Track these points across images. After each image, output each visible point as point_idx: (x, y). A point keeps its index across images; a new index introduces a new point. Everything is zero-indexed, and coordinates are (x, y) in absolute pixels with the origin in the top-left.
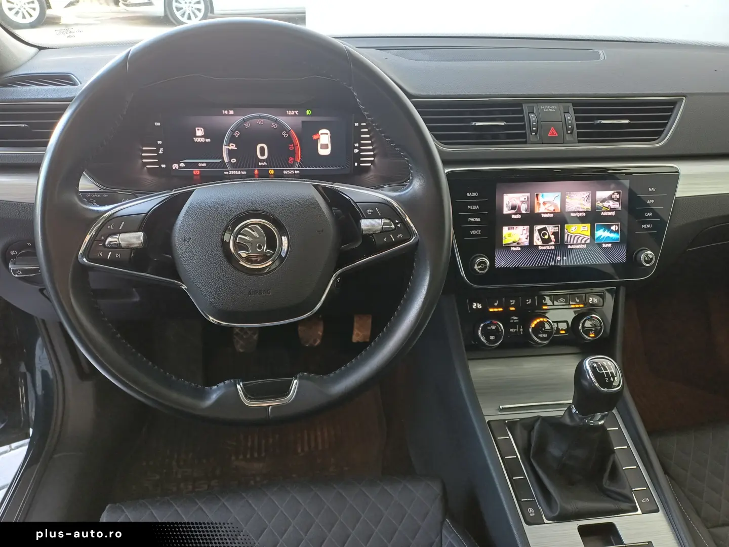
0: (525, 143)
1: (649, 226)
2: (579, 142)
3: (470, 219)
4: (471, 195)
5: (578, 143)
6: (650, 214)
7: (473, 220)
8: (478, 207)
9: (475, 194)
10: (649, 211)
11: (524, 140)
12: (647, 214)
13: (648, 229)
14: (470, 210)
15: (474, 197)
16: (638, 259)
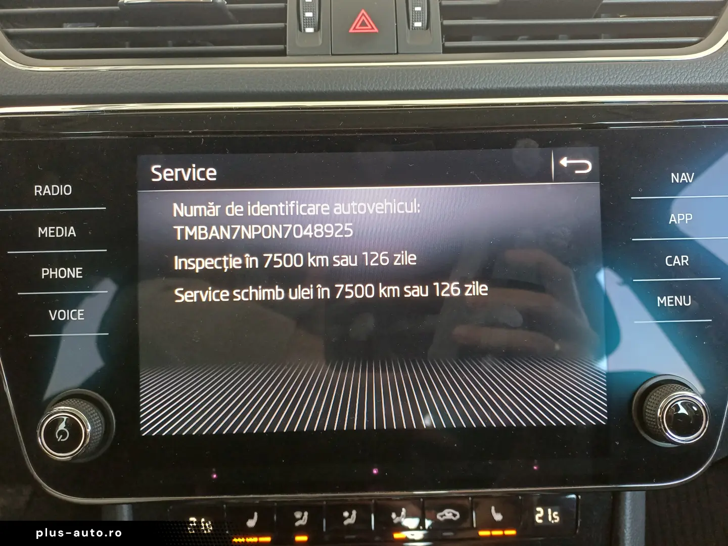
0: (283, 53)
1: (680, 301)
2: (446, 50)
3: (47, 272)
4: (47, 190)
5: (443, 53)
6: (681, 261)
7: (57, 273)
8: (72, 232)
9: (65, 190)
10: (676, 249)
11: (281, 47)
12: (671, 261)
13: (681, 311)
14: (46, 242)
15: (61, 200)
16: (648, 417)
